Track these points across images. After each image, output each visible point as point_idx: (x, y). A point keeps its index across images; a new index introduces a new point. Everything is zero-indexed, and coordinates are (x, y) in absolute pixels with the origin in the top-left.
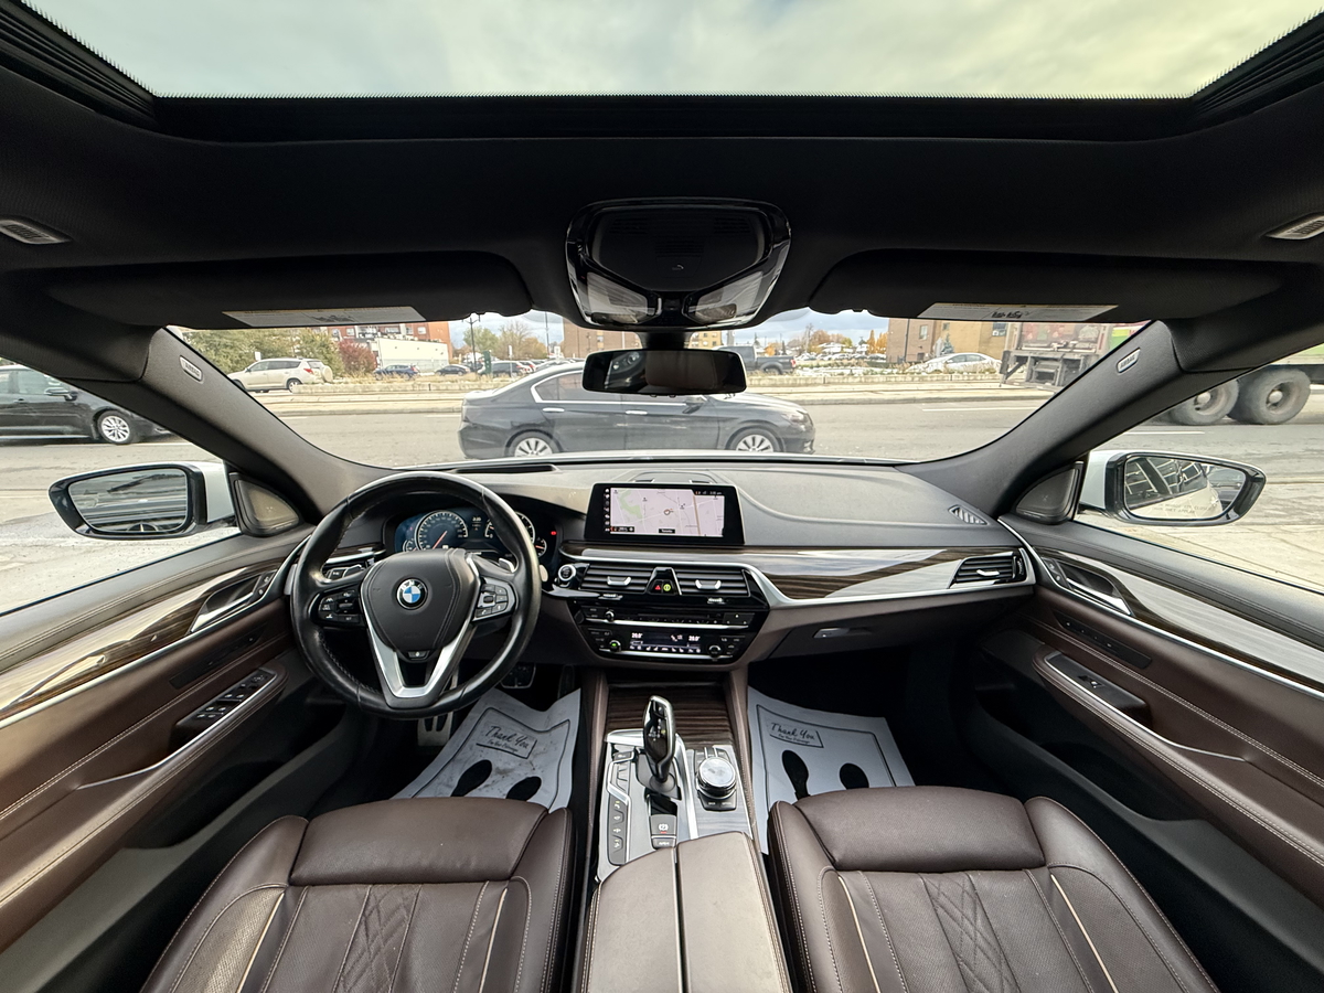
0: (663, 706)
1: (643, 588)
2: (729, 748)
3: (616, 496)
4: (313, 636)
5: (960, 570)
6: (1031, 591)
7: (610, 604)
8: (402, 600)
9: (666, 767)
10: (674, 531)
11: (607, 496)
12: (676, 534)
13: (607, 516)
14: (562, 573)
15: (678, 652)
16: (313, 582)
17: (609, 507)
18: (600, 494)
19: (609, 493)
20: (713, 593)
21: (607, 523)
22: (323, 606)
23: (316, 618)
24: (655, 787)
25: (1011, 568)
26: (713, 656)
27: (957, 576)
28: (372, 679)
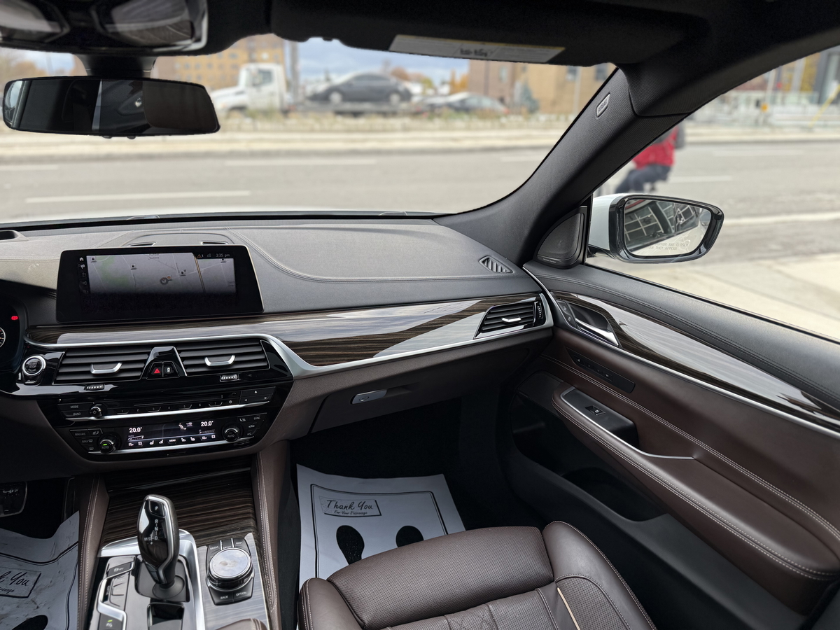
0: (161, 505)
1: (138, 374)
2: (250, 536)
3: (94, 264)
5: (485, 319)
6: (550, 333)
11: (83, 266)
13: (85, 292)
14: (27, 367)
15: (189, 441)
17: (87, 279)
19: (85, 262)
20: (227, 369)
25: (532, 313)
26: (229, 440)
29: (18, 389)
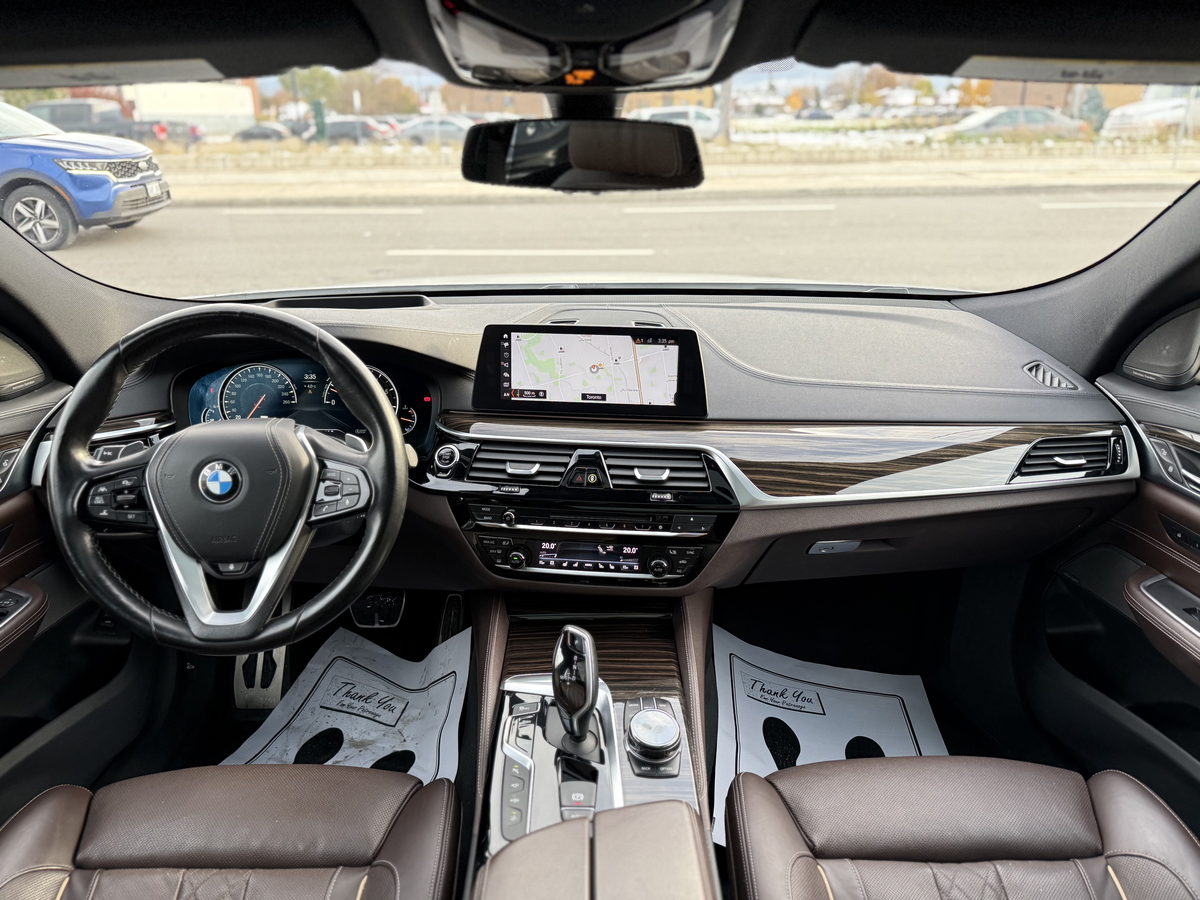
0: (581, 639)
1: (557, 479)
2: (675, 702)
3: (519, 343)
4: (82, 540)
5: (1028, 456)
6: (1132, 488)
7: (510, 500)
8: (208, 492)
9: (583, 721)
10: (604, 397)
11: (506, 344)
12: (608, 401)
13: (506, 375)
14: (440, 458)
15: (607, 569)
16: (77, 465)
17: (509, 360)
18: (496, 341)
19: (509, 340)
20: (658, 486)
21: (506, 385)
22: (93, 499)
23: (85, 516)
24: (569, 748)
25: (1105, 454)
26: (656, 574)
27: (1022, 464)
28: (169, 600)
29: (428, 481)
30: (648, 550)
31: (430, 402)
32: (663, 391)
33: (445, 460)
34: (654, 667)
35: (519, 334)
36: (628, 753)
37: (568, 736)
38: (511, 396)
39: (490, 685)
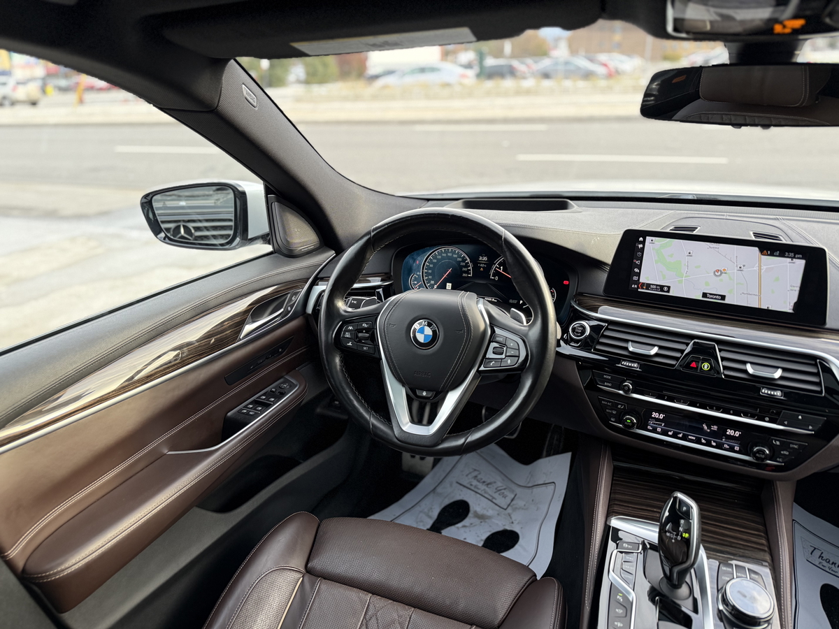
0: (689, 507)
1: (673, 362)
2: (766, 572)
3: (652, 247)
4: (334, 360)
7: (628, 373)
8: (415, 337)
9: (682, 574)
11: (641, 246)
12: (727, 301)
13: (636, 270)
14: (574, 330)
15: (708, 444)
16: (338, 310)
17: (641, 259)
18: (632, 243)
19: (643, 242)
20: (770, 383)
21: (635, 278)
22: (344, 334)
23: (338, 343)
26: (757, 459)
28: (383, 408)
30: (750, 437)
31: (569, 284)
32: (784, 298)
33: (577, 333)
34: (745, 537)
35: (653, 238)
36: (720, 611)
37: (665, 580)
38: (638, 288)
39: (599, 519)
